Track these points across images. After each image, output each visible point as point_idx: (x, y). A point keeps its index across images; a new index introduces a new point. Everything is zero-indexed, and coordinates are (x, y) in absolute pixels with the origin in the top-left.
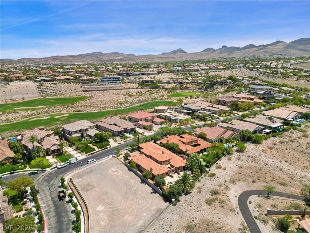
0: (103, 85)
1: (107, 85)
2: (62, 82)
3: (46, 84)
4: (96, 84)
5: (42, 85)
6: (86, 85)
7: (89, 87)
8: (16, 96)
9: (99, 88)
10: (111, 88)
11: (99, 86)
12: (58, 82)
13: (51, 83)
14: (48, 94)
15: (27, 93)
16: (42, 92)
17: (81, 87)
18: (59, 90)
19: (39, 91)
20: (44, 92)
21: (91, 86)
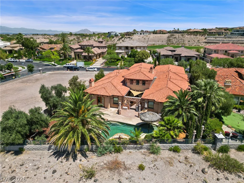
0: (230, 38)
1: (235, 38)
2: (190, 34)
3: (175, 35)
4: (223, 36)
5: (172, 36)
6: (211, 37)
7: (214, 39)
8: (150, 42)
9: (224, 40)
10: (239, 42)
11: (226, 38)
12: (186, 34)
13: (180, 35)
14: (173, 43)
15: (158, 41)
16: (169, 41)
17: (205, 39)
18: (184, 40)
19: (168, 40)
20: (171, 41)
21: (216, 38)
